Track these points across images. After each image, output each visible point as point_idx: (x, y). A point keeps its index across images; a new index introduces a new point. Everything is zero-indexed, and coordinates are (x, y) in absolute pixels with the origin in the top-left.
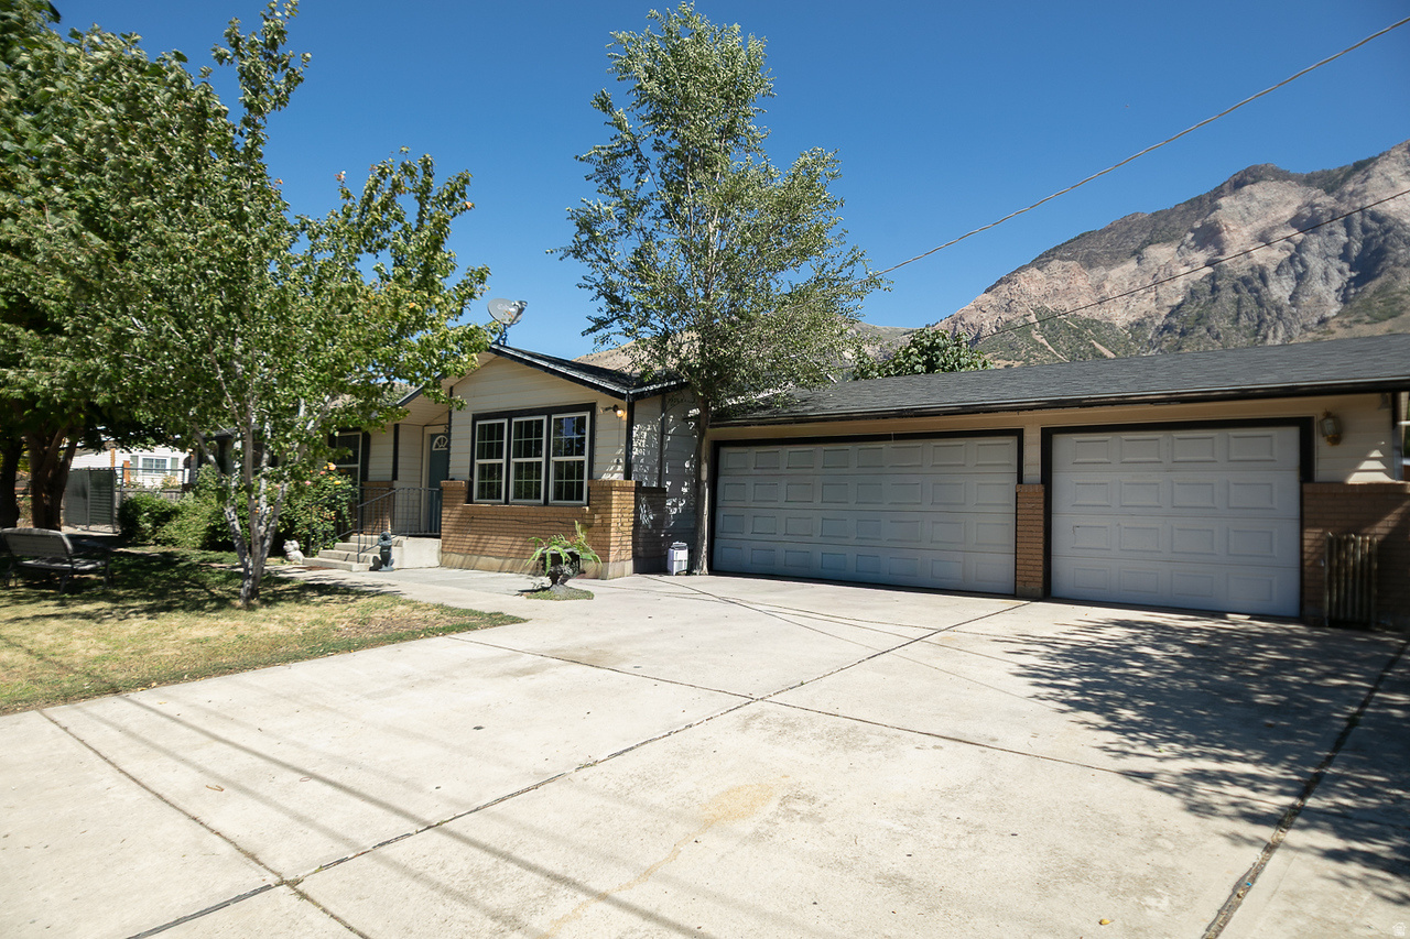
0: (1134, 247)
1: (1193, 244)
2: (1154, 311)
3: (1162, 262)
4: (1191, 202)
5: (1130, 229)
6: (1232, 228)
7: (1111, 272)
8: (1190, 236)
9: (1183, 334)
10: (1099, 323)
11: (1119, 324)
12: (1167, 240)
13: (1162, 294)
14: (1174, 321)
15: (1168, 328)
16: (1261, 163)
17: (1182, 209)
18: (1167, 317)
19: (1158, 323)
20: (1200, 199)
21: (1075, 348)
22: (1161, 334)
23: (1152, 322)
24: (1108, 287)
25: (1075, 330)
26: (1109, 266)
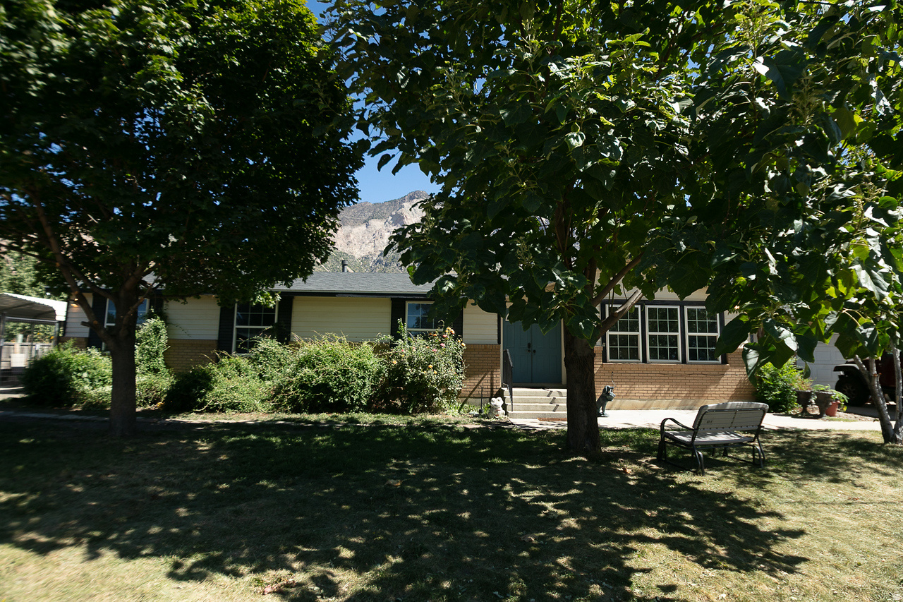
0: (365, 218)
1: (391, 222)
2: (373, 252)
3: (377, 229)
4: (391, 201)
5: (363, 209)
6: (408, 217)
7: (354, 229)
8: (390, 218)
9: (386, 265)
10: (347, 255)
11: (357, 256)
12: (380, 218)
13: (377, 244)
14: (382, 258)
15: (379, 261)
16: (421, 190)
17: (387, 204)
18: (379, 256)
19: (375, 258)
20: (395, 201)
21: (334, 266)
22: (376, 264)
23: (372, 258)
24: (352, 237)
25: (335, 257)
26: (353, 226)
